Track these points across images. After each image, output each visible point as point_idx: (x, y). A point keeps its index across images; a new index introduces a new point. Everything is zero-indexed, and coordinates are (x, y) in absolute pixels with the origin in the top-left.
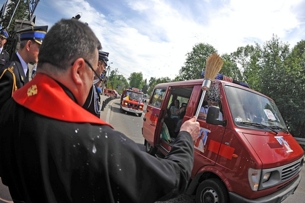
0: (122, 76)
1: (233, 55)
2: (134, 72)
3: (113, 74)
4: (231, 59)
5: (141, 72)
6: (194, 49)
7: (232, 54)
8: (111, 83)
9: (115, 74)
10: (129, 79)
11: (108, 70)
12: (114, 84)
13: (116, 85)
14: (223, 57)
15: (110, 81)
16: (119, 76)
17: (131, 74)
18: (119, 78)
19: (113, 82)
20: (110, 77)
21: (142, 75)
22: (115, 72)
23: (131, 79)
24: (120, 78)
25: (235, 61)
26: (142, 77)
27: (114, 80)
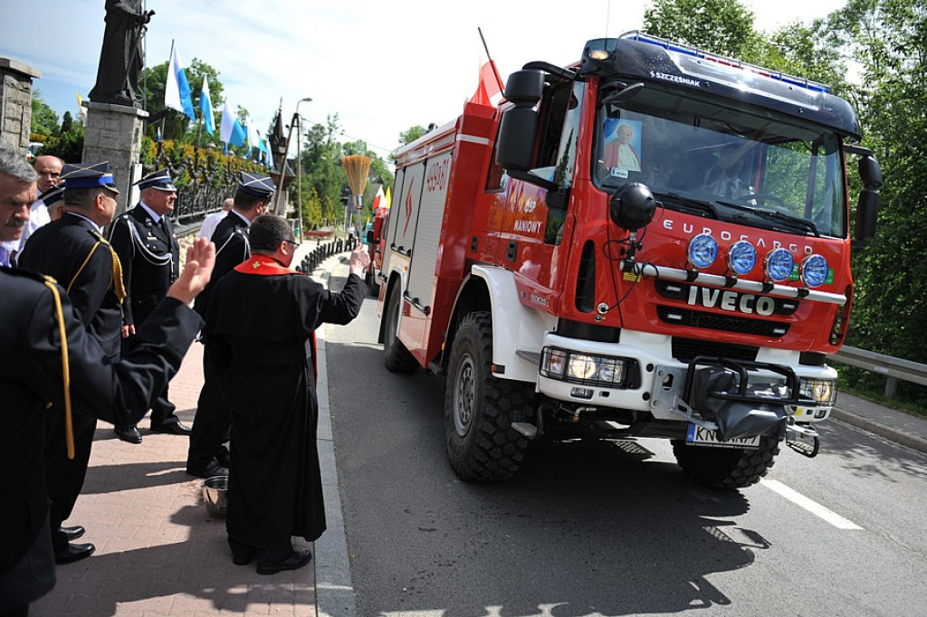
1: (823, 28)
3: (321, 143)
4: (816, 48)
6: (649, 16)
7: (818, 24)
8: (317, 186)
9: (325, 139)
11: (295, 130)
12: (331, 187)
13: (339, 192)
14: (779, 41)
15: (310, 176)
16: (345, 147)
19: (323, 181)
20: (304, 153)
22: (327, 131)
25: (835, 56)
27: (325, 171)
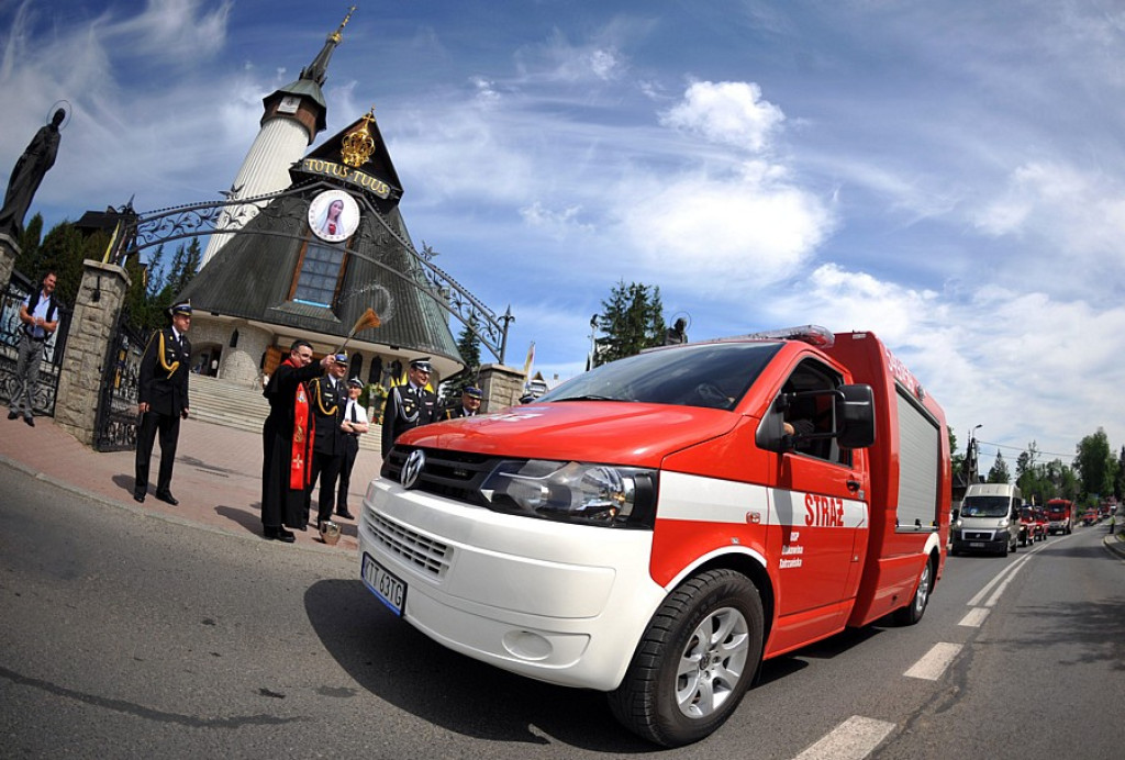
0: (1057, 462)
2: (1085, 436)
5: (1101, 428)
9: (1029, 463)
10: (1076, 466)
17: (1078, 446)
18: (1051, 471)
21: (1105, 437)
22: (1030, 456)
23: (1082, 462)
24: (1055, 473)
26: (1106, 446)
